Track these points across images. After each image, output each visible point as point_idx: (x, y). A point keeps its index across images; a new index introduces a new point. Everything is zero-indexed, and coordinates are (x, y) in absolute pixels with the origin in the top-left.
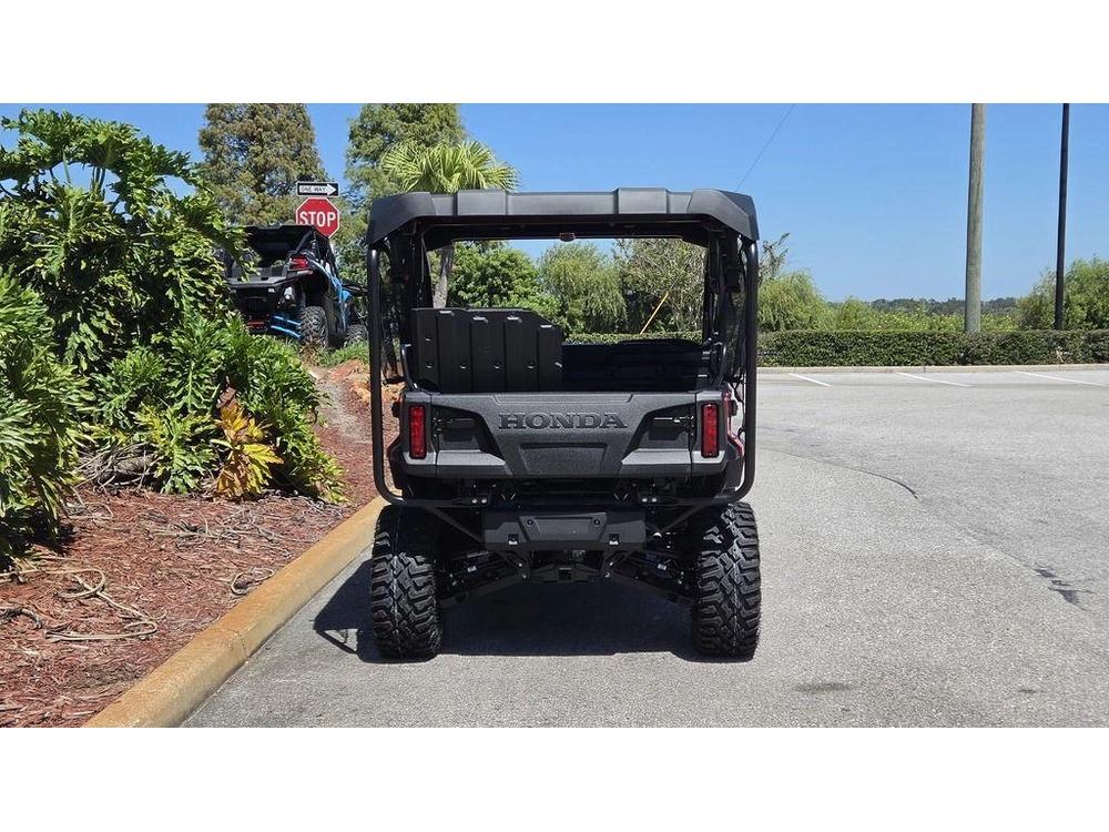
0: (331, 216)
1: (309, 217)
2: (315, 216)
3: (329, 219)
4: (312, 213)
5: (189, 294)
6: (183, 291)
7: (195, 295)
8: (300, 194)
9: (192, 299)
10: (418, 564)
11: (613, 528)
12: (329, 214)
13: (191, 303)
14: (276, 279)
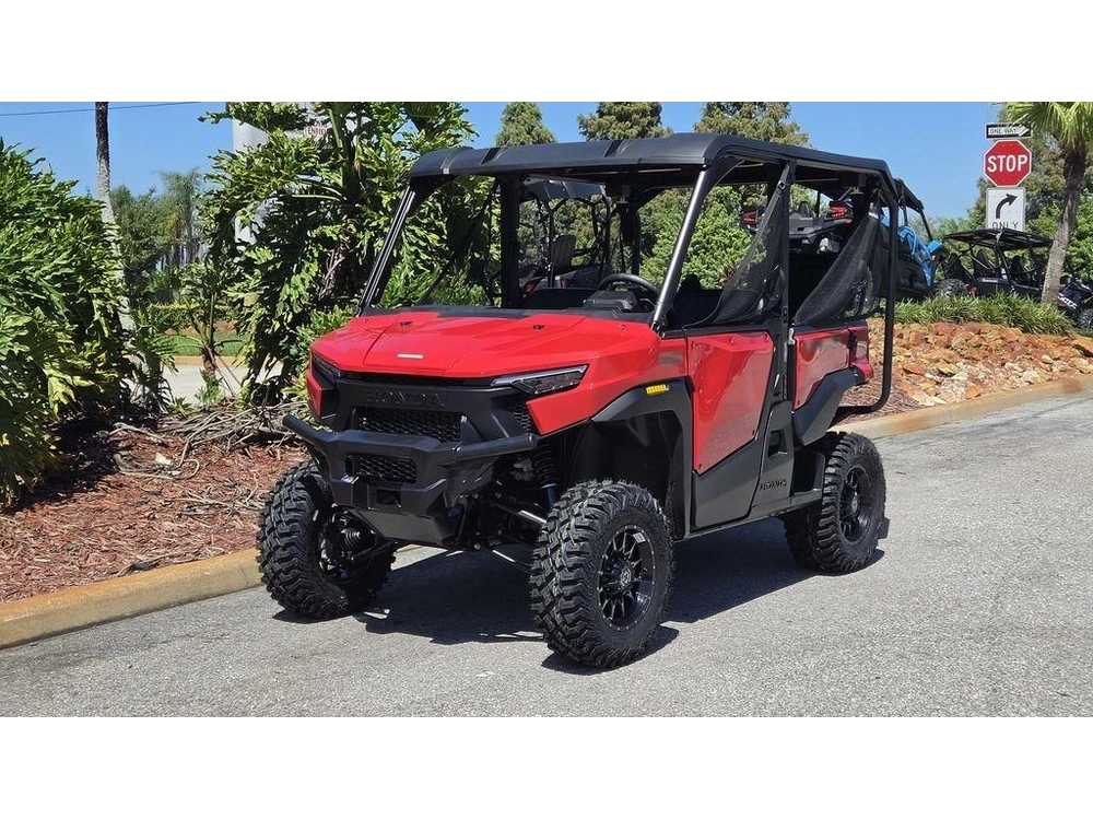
0: (1023, 159)
1: (997, 162)
2: (1005, 160)
3: (1020, 163)
4: (1001, 157)
5: (411, 244)
6: (405, 240)
7: (417, 244)
8: (988, 136)
9: (413, 249)
12: (1020, 156)
14: (812, 230)
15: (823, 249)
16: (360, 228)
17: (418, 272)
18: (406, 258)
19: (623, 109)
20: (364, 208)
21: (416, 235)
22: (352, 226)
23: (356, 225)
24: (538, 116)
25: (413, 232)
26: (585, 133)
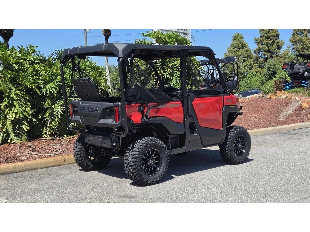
5: (176, 76)
6: (174, 75)
7: (177, 76)
9: (176, 77)
10: (80, 145)
11: (105, 141)
13: (176, 78)
14: (302, 70)
15: (305, 75)
16: (164, 72)
17: (177, 82)
18: (174, 79)
19: (267, 35)
20: (165, 67)
21: (177, 73)
22: (162, 71)
23: (163, 71)
24: (242, 38)
25: (176, 73)
26: (256, 43)
